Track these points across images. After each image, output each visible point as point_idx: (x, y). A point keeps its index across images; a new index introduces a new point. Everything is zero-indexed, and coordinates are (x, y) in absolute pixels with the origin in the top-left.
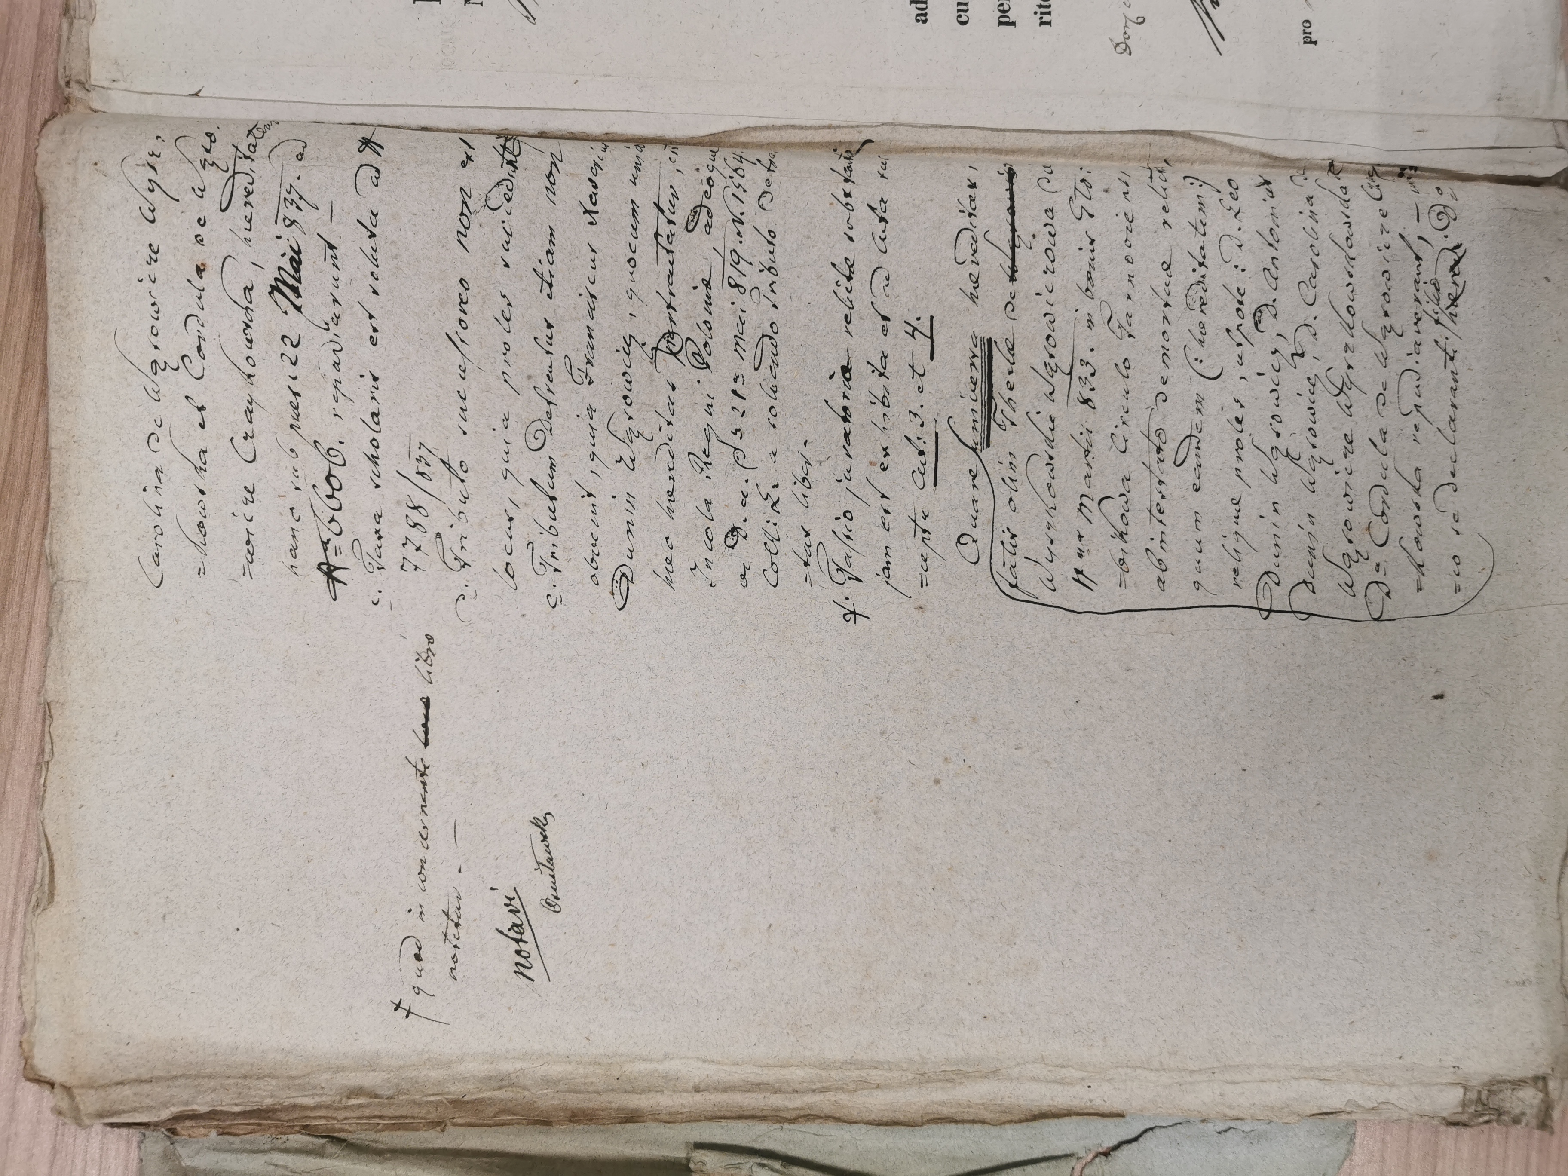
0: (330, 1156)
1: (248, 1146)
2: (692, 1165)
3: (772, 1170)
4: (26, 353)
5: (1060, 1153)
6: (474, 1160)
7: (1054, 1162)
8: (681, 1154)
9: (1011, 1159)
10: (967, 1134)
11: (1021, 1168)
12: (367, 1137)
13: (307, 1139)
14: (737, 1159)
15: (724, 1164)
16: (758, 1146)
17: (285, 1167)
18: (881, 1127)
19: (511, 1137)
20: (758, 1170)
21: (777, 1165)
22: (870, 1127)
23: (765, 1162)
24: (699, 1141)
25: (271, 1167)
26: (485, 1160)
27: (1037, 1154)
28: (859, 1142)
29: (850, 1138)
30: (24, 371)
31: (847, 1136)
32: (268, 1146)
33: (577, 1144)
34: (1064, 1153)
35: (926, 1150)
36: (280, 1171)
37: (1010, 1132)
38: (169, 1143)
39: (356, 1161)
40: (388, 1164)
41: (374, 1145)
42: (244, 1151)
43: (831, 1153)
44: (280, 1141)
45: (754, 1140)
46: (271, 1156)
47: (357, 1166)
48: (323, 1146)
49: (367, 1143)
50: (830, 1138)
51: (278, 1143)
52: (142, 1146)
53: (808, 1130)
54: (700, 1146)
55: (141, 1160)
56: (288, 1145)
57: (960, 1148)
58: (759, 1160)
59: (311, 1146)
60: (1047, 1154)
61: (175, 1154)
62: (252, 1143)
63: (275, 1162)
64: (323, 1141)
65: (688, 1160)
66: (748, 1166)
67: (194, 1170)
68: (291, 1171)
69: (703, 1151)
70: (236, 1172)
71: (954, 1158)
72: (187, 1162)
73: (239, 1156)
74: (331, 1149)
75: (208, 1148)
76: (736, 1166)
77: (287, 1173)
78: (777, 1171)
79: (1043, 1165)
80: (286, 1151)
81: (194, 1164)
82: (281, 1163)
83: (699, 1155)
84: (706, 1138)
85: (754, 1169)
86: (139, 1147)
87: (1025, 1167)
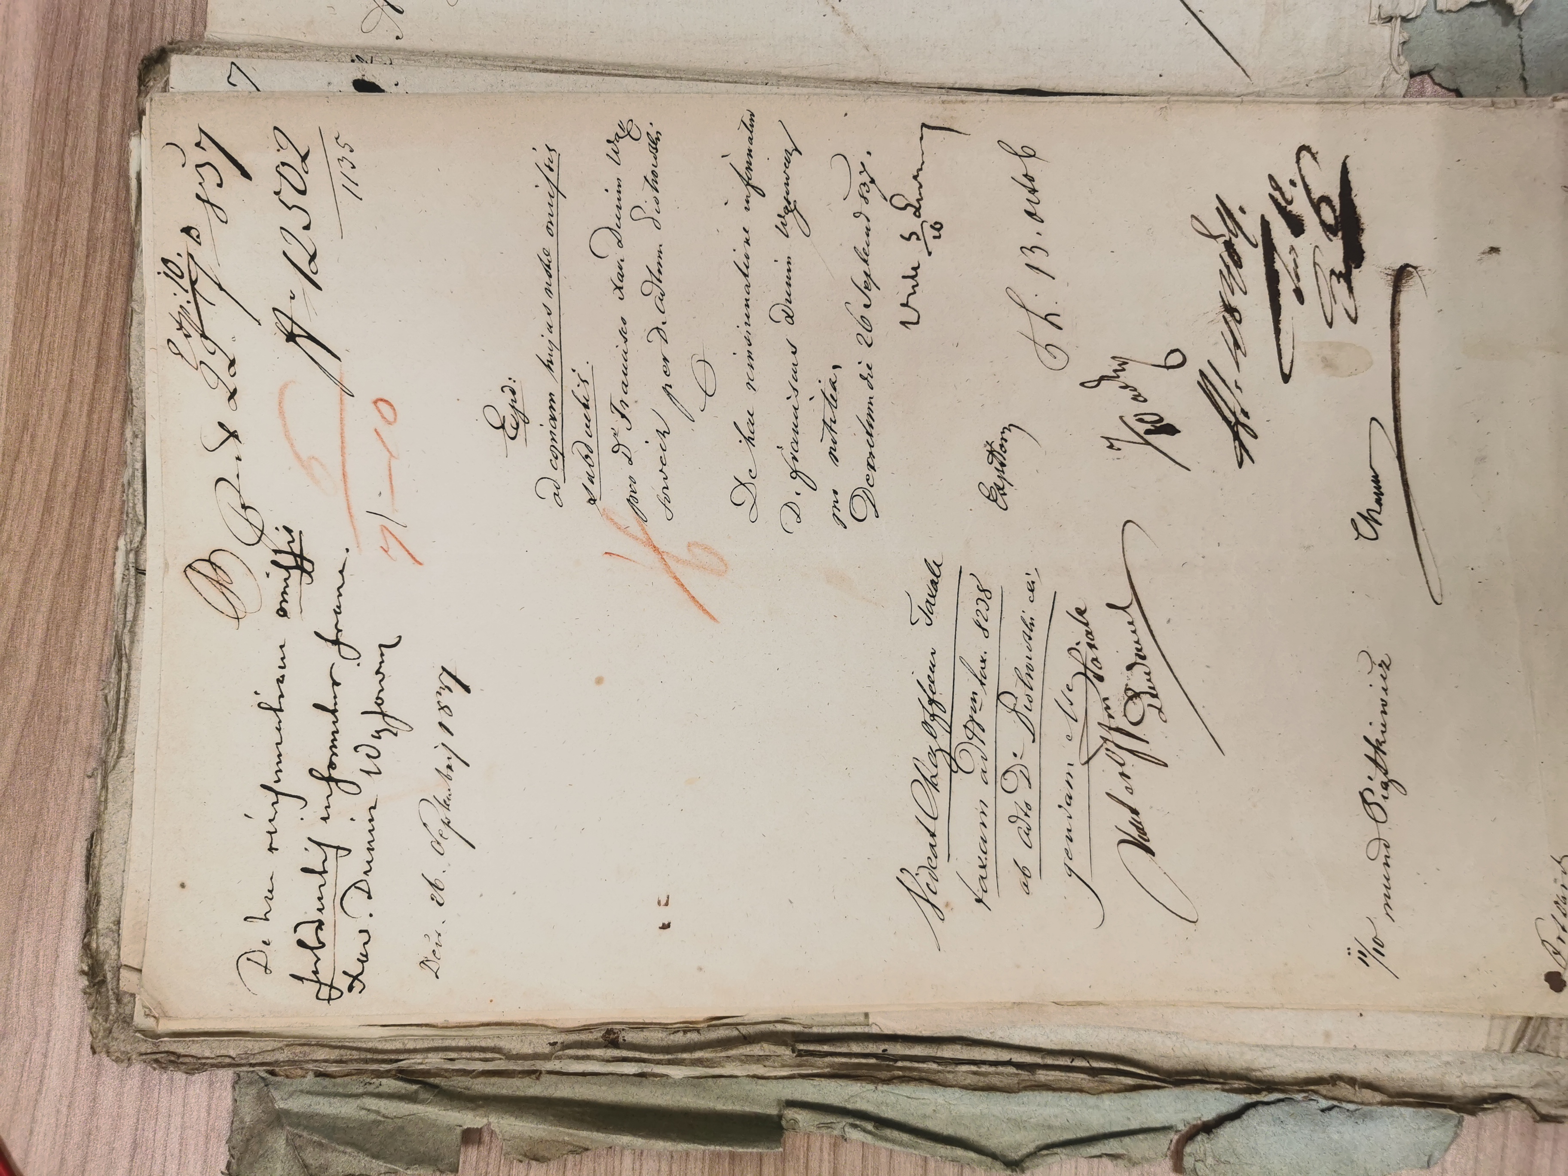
0: (422, 1102)
1: (341, 1090)
2: (784, 1123)
3: (865, 1131)
4: (100, 349)
5: (1158, 1125)
6: (566, 1109)
7: (1152, 1135)
8: (773, 1111)
9: (1108, 1129)
10: (1063, 1102)
11: (1117, 1139)
12: (460, 1084)
13: (400, 1084)
14: (829, 1119)
15: (816, 1123)
16: (850, 1106)
17: (378, 1112)
18: (976, 1093)
19: (604, 1088)
20: (850, 1130)
21: (870, 1126)
22: (964, 1092)
23: (858, 1123)
24: (791, 1099)
25: (363, 1112)
26: (577, 1109)
27: (1134, 1125)
28: (952, 1107)
29: (943, 1102)
30: (98, 366)
31: (941, 1101)
32: (361, 1090)
33: (668, 1097)
34: (1162, 1125)
35: (1021, 1117)
36: (372, 1117)
37: (1107, 1102)
38: (262, 1085)
39: (449, 1107)
40: (481, 1112)
41: (467, 1092)
42: (336, 1095)
43: (925, 1116)
44: (373, 1086)
45: (846, 1101)
46: (364, 1100)
47: (450, 1113)
48: (416, 1092)
49: (459, 1090)
50: (923, 1101)
51: (370, 1088)
52: (237, 1087)
53: (901, 1093)
54: (792, 1104)
55: (236, 1100)
56: (381, 1089)
57: (1056, 1116)
58: (851, 1121)
59: (403, 1091)
60: (1145, 1126)
61: (268, 1096)
62: (345, 1086)
63: (367, 1106)
64: (415, 1087)
65: (780, 1117)
66: (841, 1125)
67: (287, 1113)
68: (384, 1116)
69: (795, 1109)
70: (329, 1115)
71: (1050, 1127)
72: (280, 1105)
73: (332, 1100)
74: (423, 1095)
75: (302, 1091)
76: (828, 1126)
77: (379, 1118)
78: (870, 1132)
79: (1141, 1137)
80: (380, 1096)
81: (286, 1107)
82: (374, 1108)
83: (790, 1113)
84: (798, 1096)
85: (846, 1129)
86: (234, 1088)
87: (1122, 1139)
